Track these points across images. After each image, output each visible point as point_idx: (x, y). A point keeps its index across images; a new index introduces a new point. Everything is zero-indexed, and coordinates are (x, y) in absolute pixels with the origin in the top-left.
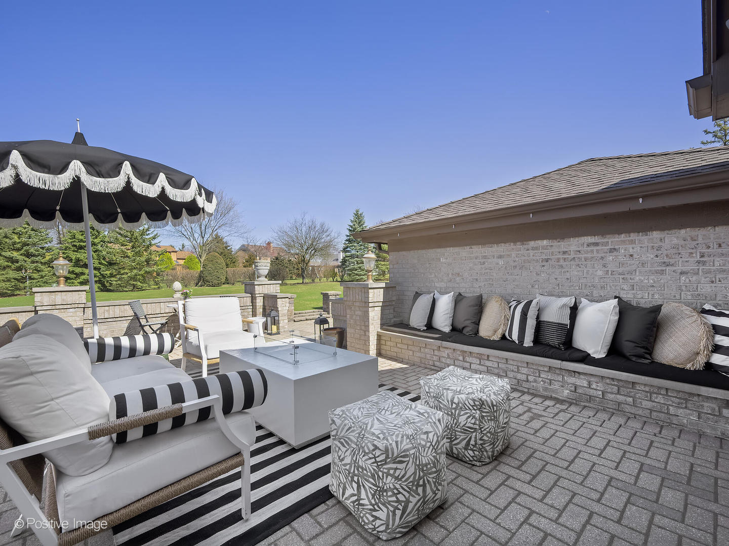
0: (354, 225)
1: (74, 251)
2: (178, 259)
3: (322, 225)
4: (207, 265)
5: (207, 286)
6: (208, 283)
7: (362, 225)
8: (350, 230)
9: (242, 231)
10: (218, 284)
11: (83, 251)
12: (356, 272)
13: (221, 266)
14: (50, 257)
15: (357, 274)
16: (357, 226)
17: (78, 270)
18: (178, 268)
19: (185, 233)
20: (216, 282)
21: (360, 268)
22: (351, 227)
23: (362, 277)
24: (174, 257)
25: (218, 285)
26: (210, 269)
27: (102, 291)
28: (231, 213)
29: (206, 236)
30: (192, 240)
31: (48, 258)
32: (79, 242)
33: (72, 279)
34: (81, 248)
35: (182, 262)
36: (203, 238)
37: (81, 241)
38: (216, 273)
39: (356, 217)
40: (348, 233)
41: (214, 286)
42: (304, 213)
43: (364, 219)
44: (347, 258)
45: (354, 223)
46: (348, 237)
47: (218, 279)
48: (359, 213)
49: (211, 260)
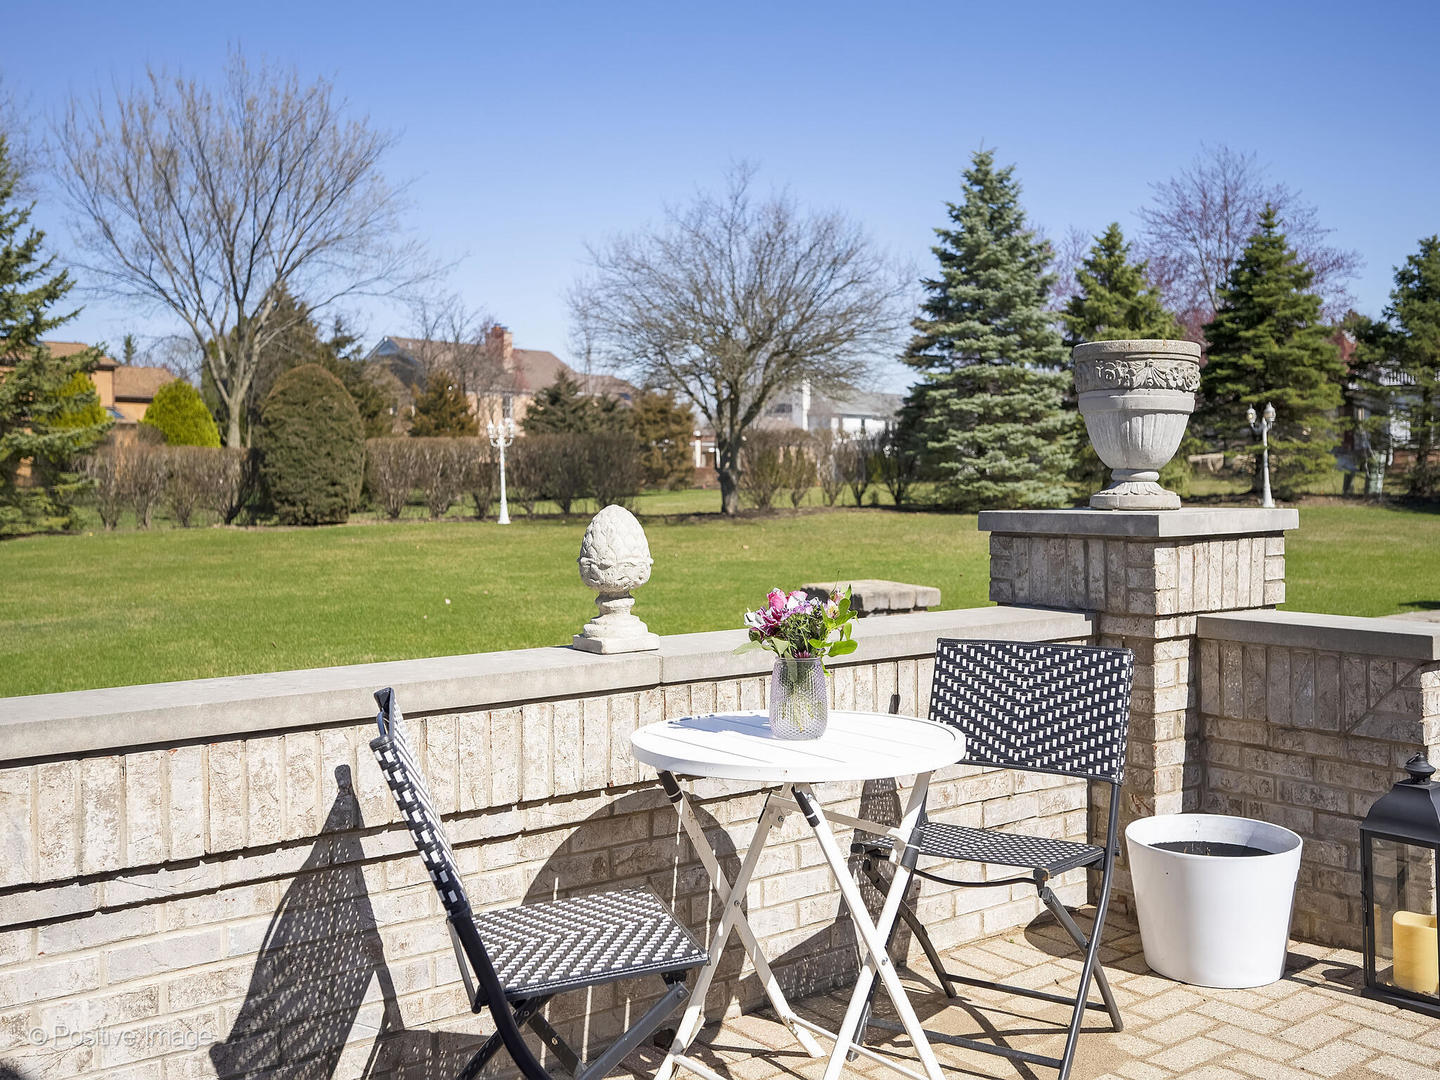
0: (971, 230)
2: (119, 399)
3: (826, 231)
4: (283, 423)
5: (282, 521)
6: (287, 508)
7: (1008, 230)
8: (945, 257)
9: (408, 271)
10: (333, 512)
12: (983, 462)
13: (344, 429)
16: (983, 234)
18: (123, 439)
19: (165, 282)
20: (325, 502)
21: (1002, 438)
22: (957, 241)
23: (1010, 485)
24: (103, 386)
25: (335, 516)
26: (294, 441)
28: (359, 190)
29: (254, 298)
30: (193, 314)
35: (136, 413)
36: (240, 303)
38: (325, 462)
39: (976, 189)
40: (936, 271)
41: (315, 524)
42: (746, 172)
43: (1019, 199)
44: (933, 393)
45: (967, 221)
46: (936, 293)
47: (331, 489)
48: (995, 169)
49: (300, 396)
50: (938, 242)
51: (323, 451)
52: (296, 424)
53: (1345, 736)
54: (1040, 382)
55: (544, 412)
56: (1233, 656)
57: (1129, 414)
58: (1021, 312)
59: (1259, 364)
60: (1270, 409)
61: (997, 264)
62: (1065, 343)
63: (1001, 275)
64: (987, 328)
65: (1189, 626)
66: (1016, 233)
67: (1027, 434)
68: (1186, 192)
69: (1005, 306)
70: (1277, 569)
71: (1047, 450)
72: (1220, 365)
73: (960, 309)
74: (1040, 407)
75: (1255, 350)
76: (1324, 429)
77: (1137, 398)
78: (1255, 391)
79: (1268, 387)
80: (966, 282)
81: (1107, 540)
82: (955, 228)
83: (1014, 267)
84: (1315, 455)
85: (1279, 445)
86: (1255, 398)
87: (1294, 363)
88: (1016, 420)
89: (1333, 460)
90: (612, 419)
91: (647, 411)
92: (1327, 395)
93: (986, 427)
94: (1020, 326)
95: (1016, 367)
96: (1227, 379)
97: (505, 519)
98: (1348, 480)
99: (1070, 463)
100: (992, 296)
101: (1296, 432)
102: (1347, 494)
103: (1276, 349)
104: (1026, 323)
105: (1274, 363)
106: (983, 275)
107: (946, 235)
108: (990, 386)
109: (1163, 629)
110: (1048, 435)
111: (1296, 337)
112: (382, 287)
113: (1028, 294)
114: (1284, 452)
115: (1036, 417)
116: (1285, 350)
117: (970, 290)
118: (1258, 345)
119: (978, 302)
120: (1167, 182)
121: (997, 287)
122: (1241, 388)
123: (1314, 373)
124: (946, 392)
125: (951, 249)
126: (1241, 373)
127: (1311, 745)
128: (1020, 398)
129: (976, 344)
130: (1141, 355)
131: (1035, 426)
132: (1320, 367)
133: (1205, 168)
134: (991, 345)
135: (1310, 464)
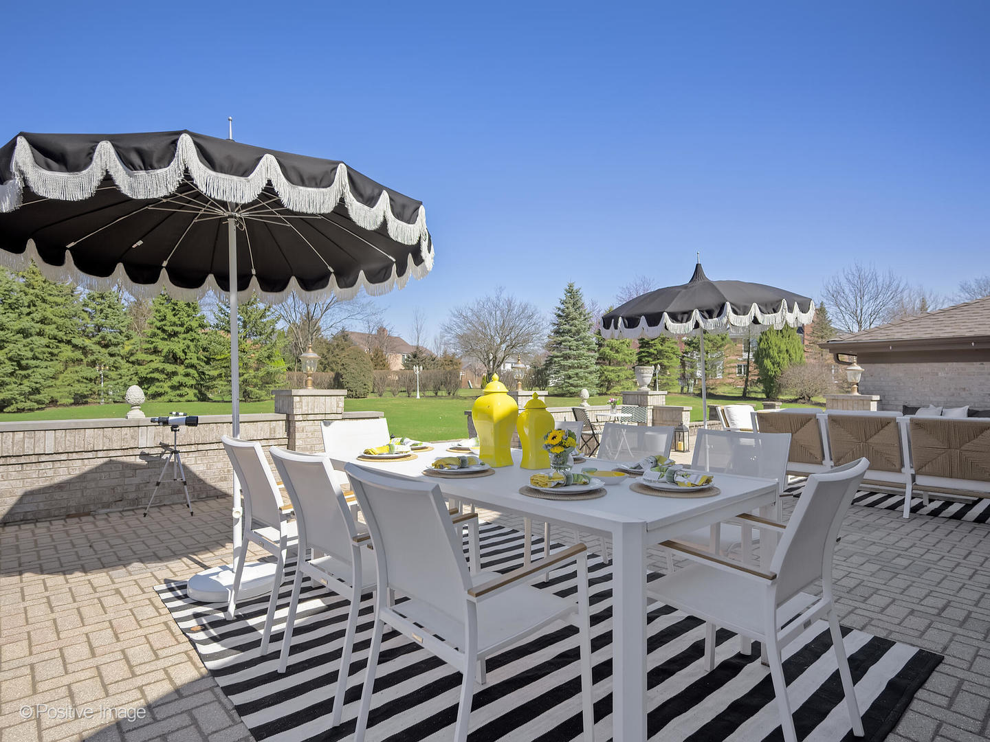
0: (567, 308)
1: (163, 339)
3: (526, 307)
4: (347, 365)
6: (351, 392)
7: (579, 308)
8: (559, 316)
10: (364, 394)
11: (176, 339)
12: (571, 381)
13: (367, 367)
14: (130, 347)
15: (572, 385)
16: (571, 309)
17: (170, 368)
20: (361, 391)
21: (577, 374)
22: (563, 311)
26: (351, 371)
27: (200, 400)
31: (127, 348)
32: (171, 326)
33: (162, 381)
34: (175, 334)
37: (174, 324)
38: (362, 378)
39: (569, 294)
40: (556, 320)
41: (359, 397)
42: (501, 289)
43: (583, 298)
44: (555, 359)
45: (567, 305)
46: (555, 327)
47: (364, 387)
48: (575, 288)
49: (354, 357)
50: (556, 311)
51: (362, 374)
52: (353, 365)
53: (673, 421)
54: (588, 356)
55: (411, 361)
56: (658, 412)
57: (643, 377)
58: (582, 334)
59: (655, 352)
60: (659, 366)
61: (576, 319)
62: (596, 344)
63: (577, 322)
64: (573, 339)
65: (652, 407)
66: (581, 309)
67: (585, 372)
68: (631, 291)
69: (578, 332)
70: (664, 400)
71: (590, 377)
72: (644, 352)
73: (563, 332)
74: (589, 364)
75: (654, 348)
76: (675, 372)
77: (645, 375)
78: (654, 360)
79: (658, 359)
80: (565, 324)
81: (641, 395)
82: (562, 307)
83: (581, 320)
84: (672, 380)
85: (660, 377)
86: (654, 363)
87: (666, 352)
88: (581, 368)
89: (677, 382)
90: (434, 364)
91: (445, 361)
92: (676, 362)
93: (572, 370)
94: (582, 339)
95: (582, 352)
96: (645, 356)
97: (418, 397)
98: (682, 389)
99: (597, 382)
100: (574, 329)
101: (665, 373)
102: (682, 393)
103: (661, 348)
104: (585, 337)
105: (660, 352)
106: (571, 322)
107: (559, 309)
108: (573, 357)
109: (649, 407)
110: (590, 373)
111: (666, 344)
112: (359, 317)
113: (585, 329)
114: (663, 379)
115: (587, 367)
116: (663, 348)
117: (567, 327)
118: (655, 346)
119: (570, 331)
120: (625, 287)
121: (576, 327)
122: (650, 359)
123: (672, 355)
124: (559, 359)
125: (560, 312)
126: (650, 354)
127: (669, 423)
128: (583, 361)
129: (569, 344)
130: (646, 369)
131: (587, 370)
132: (674, 353)
133: (637, 283)
134: (574, 344)
135: (670, 384)
